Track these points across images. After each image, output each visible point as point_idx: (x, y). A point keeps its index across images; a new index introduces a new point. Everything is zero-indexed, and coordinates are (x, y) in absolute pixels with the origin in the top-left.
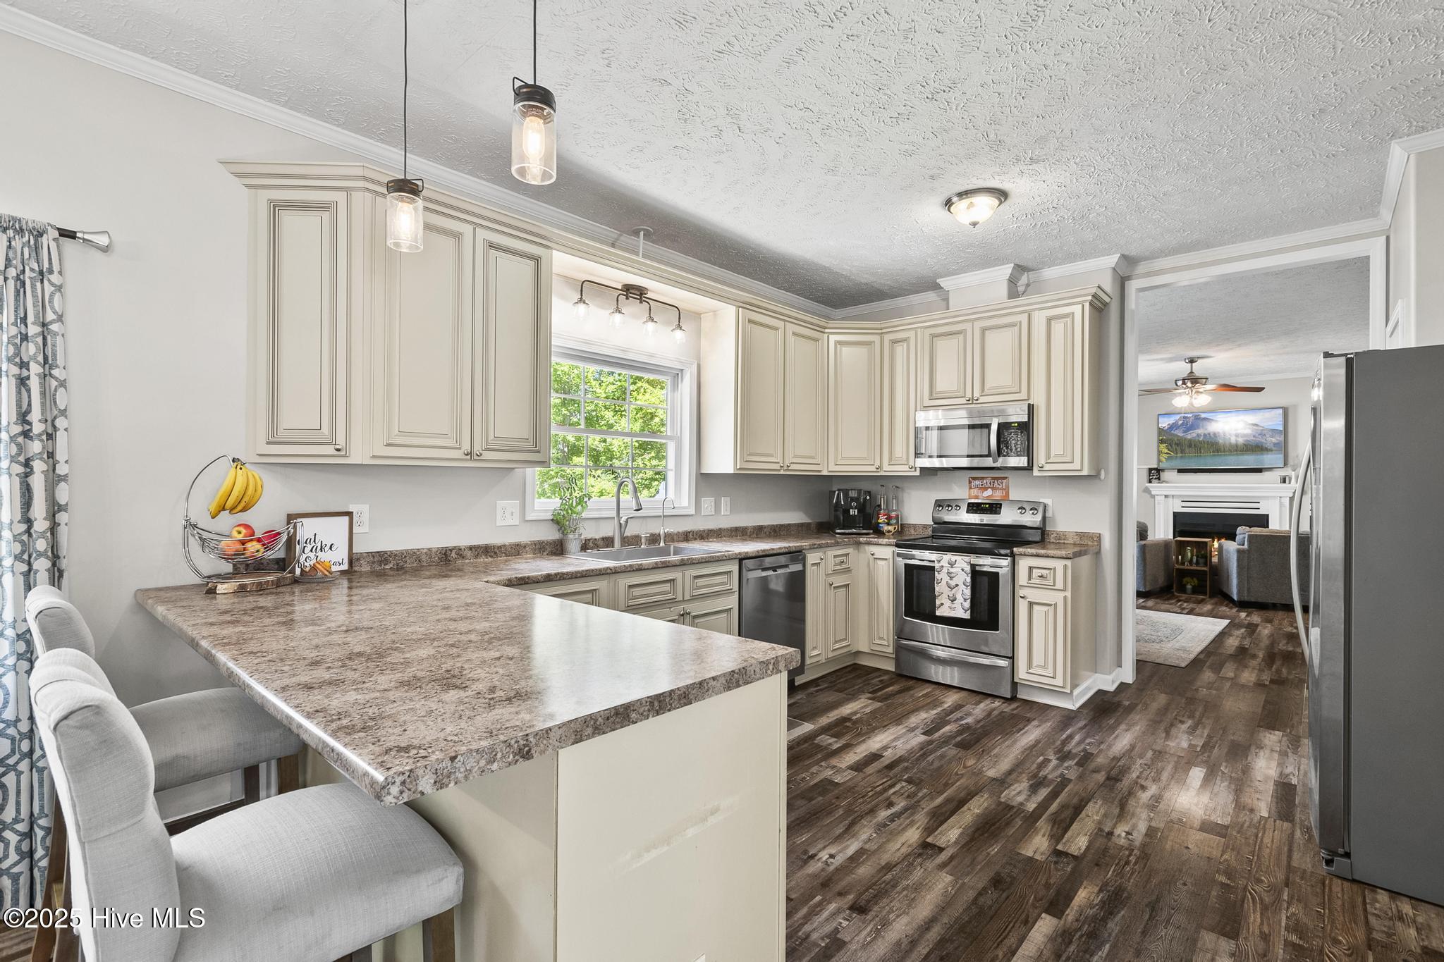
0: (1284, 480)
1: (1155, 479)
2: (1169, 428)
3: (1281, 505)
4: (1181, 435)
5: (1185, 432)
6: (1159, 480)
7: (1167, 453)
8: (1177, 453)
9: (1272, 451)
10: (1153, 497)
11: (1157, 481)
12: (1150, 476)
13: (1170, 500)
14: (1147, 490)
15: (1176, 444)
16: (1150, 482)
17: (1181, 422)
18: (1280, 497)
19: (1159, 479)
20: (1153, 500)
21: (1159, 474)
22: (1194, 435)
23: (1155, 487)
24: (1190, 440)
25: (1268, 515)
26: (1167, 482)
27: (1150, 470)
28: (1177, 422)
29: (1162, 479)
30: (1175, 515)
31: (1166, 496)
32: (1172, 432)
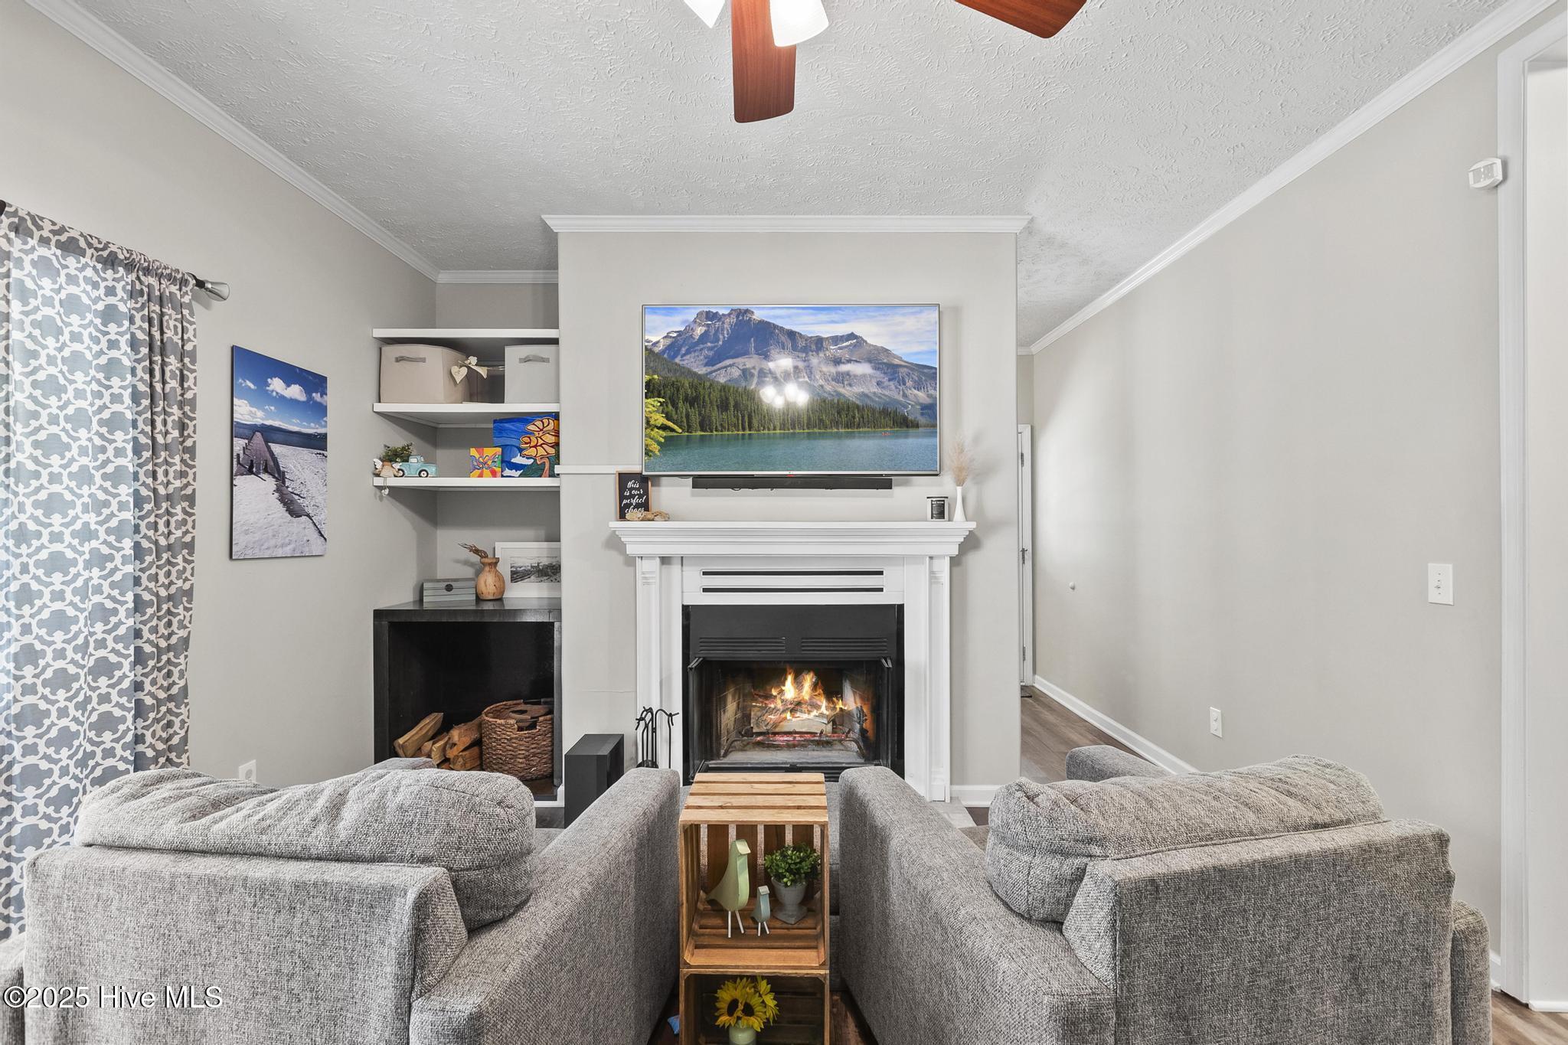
0: (940, 510)
1: (638, 506)
2: (668, 348)
3: (933, 576)
4: (702, 371)
5: (710, 362)
6: (647, 509)
7: (664, 428)
8: (689, 429)
9: (917, 426)
10: (631, 561)
11: (640, 513)
12: (622, 497)
13: (676, 568)
14: (614, 543)
15: (686, 399)
16: (622, 516)
17: (699, 331)
18: (931, 558)
19: (645, 506)
20: (632, 569)
21: (646, 493)
22: (736, 373)
23: (635, 532)
24: (724, 388)
25: (901, 607)
26: (667, 518)
27: (623, 478)
28: (689, 329)
29: (654, 505)
30: (687, 610)
31: (665, 560)
32: (677, 360)
